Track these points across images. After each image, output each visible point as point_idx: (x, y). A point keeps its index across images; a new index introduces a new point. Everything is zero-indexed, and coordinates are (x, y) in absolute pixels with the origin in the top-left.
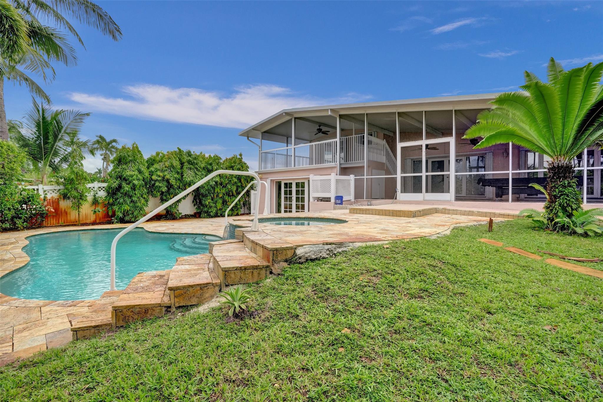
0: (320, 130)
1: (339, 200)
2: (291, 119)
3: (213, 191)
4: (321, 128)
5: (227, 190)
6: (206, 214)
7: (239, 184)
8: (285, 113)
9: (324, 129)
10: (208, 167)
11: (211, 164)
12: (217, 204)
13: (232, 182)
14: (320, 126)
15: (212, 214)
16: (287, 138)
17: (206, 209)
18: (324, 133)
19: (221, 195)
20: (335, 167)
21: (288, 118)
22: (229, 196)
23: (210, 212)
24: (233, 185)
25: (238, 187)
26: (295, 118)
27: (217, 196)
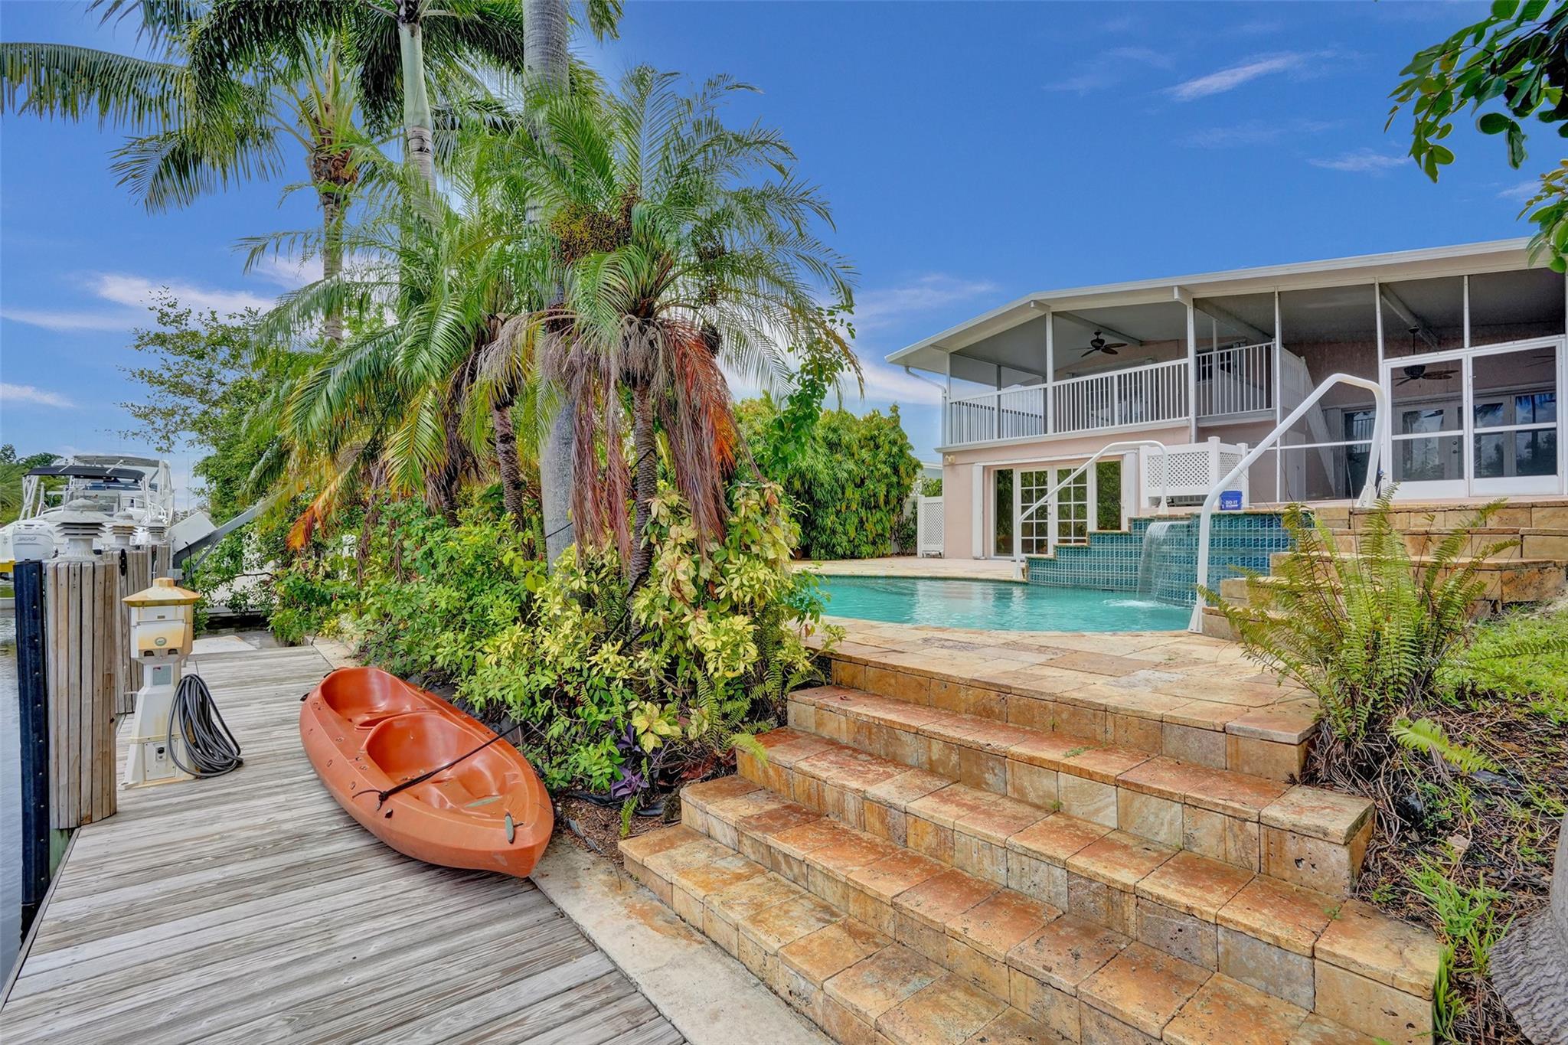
0: (1098, 344)
1: (1232, 499)
2: (1045, 316)
3: (840, 496)
4: (1101, 337)
5: (865, 495)
6: (823, 551)
7: (894, 479)
8: (1036, 302)
9: (1109, 340)
10: (830, 436)
11: (835, 430)
12: (848, 527)
13: (876, 473)
14: (1097, 334)
15: (839, 550)
16: (999, 366)
17: (824, 538)
18: (1109, 350)
19: (854, 507)
20: (1187, 427)
21: (1038, 313)
22: (869, 508)
23: (834, 546)
24: (879, 481)
25: (890, 486)
26: (1053, 313)
27: (848, 507)
